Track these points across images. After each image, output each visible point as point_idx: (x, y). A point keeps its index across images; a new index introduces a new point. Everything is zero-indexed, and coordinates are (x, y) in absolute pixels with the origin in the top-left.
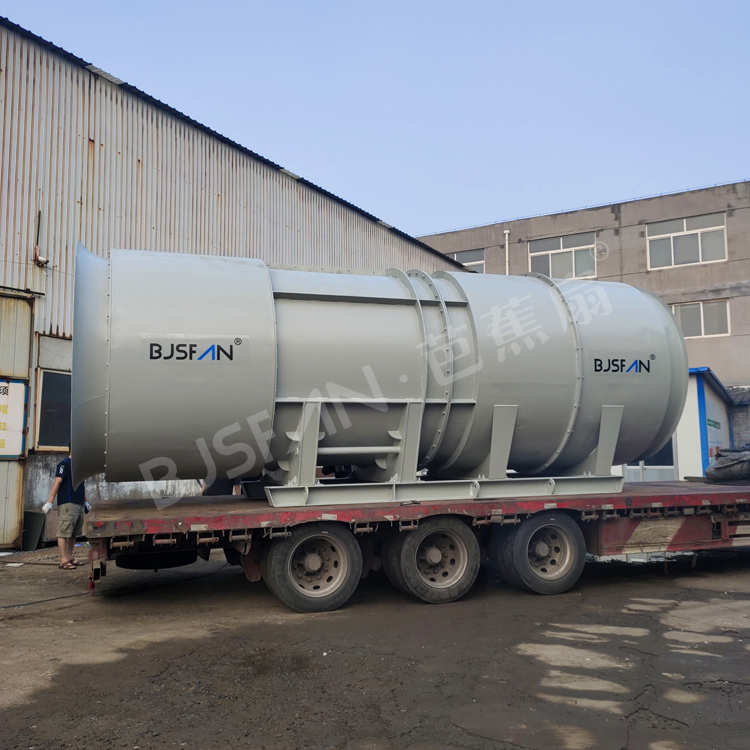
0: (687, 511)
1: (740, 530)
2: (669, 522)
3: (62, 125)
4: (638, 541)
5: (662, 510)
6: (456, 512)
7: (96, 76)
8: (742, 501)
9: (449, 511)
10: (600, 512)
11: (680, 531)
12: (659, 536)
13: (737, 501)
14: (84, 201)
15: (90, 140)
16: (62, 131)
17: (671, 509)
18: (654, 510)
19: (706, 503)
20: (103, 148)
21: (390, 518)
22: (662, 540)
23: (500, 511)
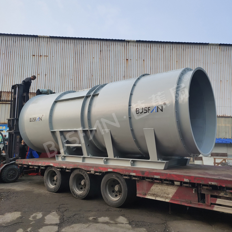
0: (176, 183)
1: (219, 201)
2: (169, 187)
3: (118, 58)
4: (153, 193)
5: (161, 180)
6: (80, 168)
7: (128, 42)
8: (213, 183)
9: (79, 167)
10: (130, 176)
11: (176, 193)
12: (165, 193)
13: (210, 183)
14: (125, 76)
15: (127, 59)
16: (118, 60)
17: (166, 180)
18: (156, 179)
19: (186, 180)
20: (131, 60)
21: (64, 167)
22: (167, 196)
23: (93, 169)
